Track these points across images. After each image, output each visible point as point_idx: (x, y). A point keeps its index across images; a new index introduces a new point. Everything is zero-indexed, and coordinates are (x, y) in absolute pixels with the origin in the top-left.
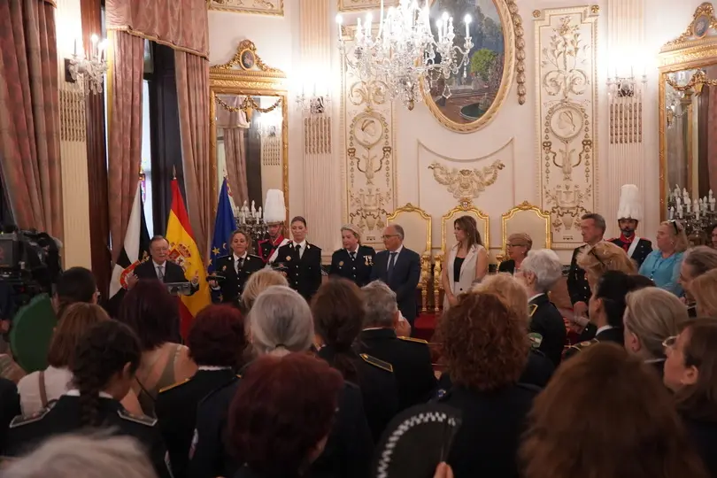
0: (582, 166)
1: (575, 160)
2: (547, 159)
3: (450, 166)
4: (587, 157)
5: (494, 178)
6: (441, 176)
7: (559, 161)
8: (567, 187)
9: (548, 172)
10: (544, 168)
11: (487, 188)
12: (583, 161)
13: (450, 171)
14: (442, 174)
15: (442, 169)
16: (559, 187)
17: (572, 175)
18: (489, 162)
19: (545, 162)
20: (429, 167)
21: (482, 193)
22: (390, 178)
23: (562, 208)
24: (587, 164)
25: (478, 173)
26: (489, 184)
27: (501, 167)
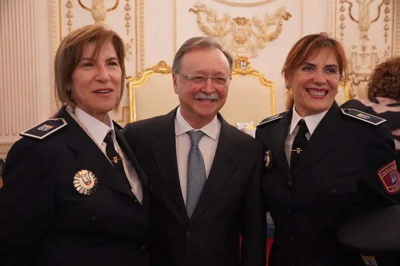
0: (381, 23)
1: (373, 14)
2: (342, 10)
3: (221, 10)
4: (387, 11)
5: (279, 31)
6: (206, 24)
7: (355, 13)
8: (364, 48)
9: (342, 27)
10: (339, 23)
11: (268, 44)
12: (383, 16)
13: (220, 18)
14: (208, 20)
15: (209, 13)
16: (354, 47)
17: (369, 33)
18: (271, 9)
19: (339, 14)
20: (191, 10)
21: (260, 51)
22: (132, 22)
23: (357, 75)
24: (386, 20)
25: (257, 24)
26: (271, 39)
27: (287, 16)
